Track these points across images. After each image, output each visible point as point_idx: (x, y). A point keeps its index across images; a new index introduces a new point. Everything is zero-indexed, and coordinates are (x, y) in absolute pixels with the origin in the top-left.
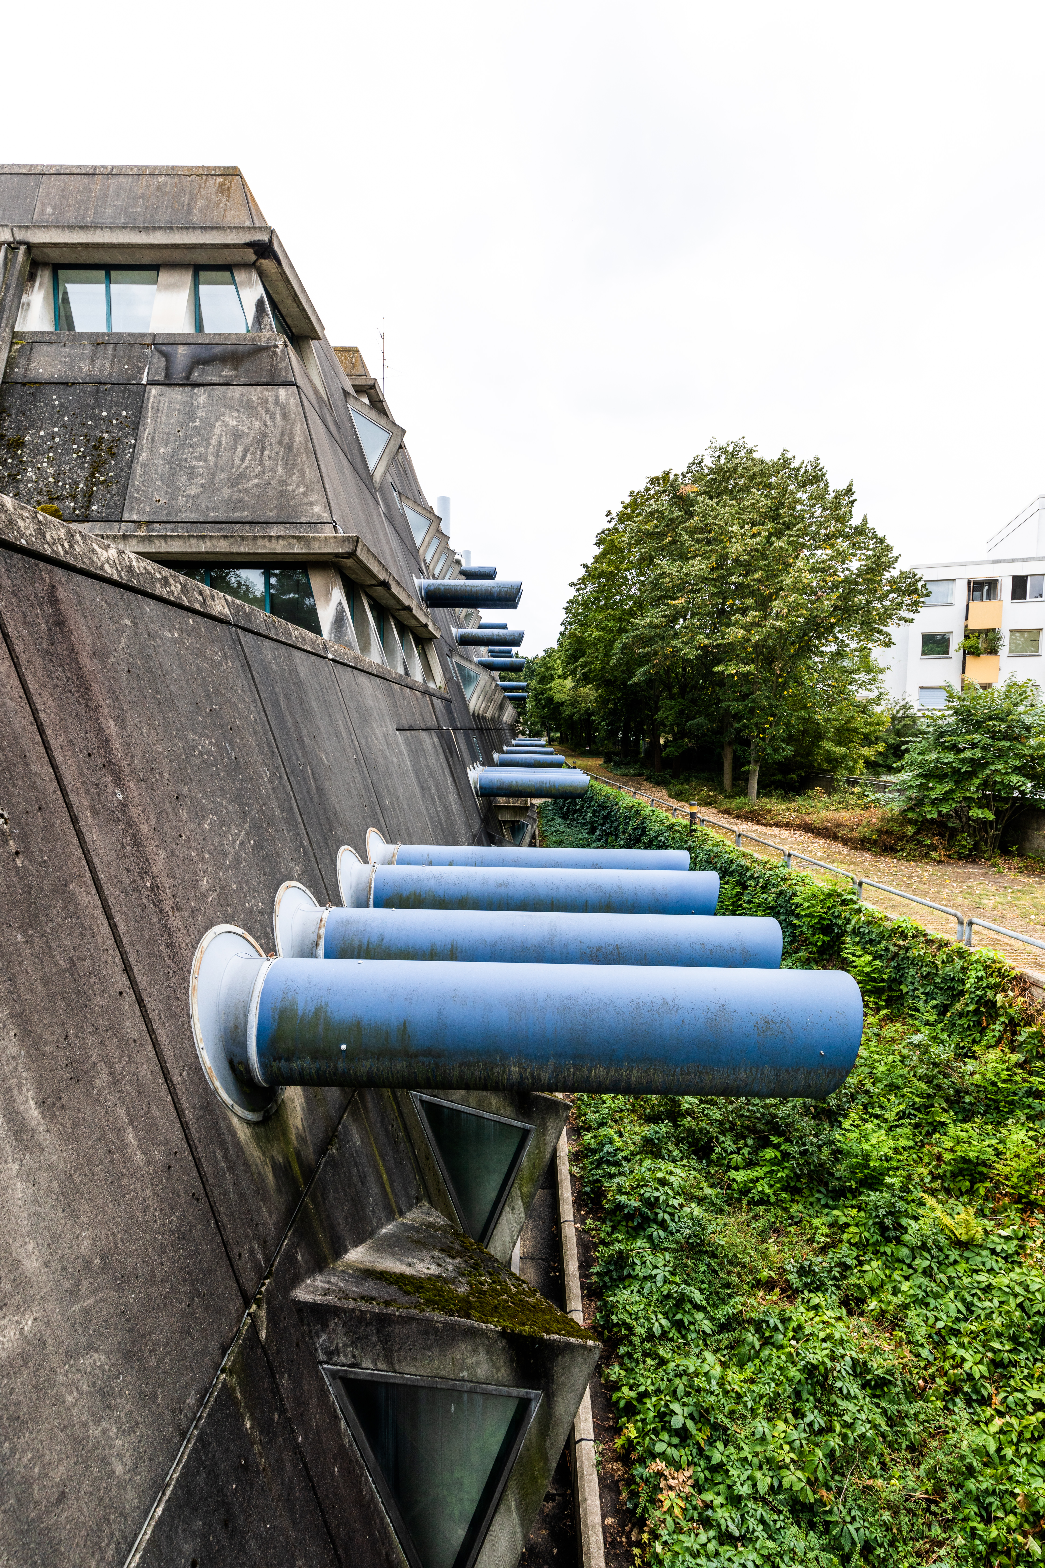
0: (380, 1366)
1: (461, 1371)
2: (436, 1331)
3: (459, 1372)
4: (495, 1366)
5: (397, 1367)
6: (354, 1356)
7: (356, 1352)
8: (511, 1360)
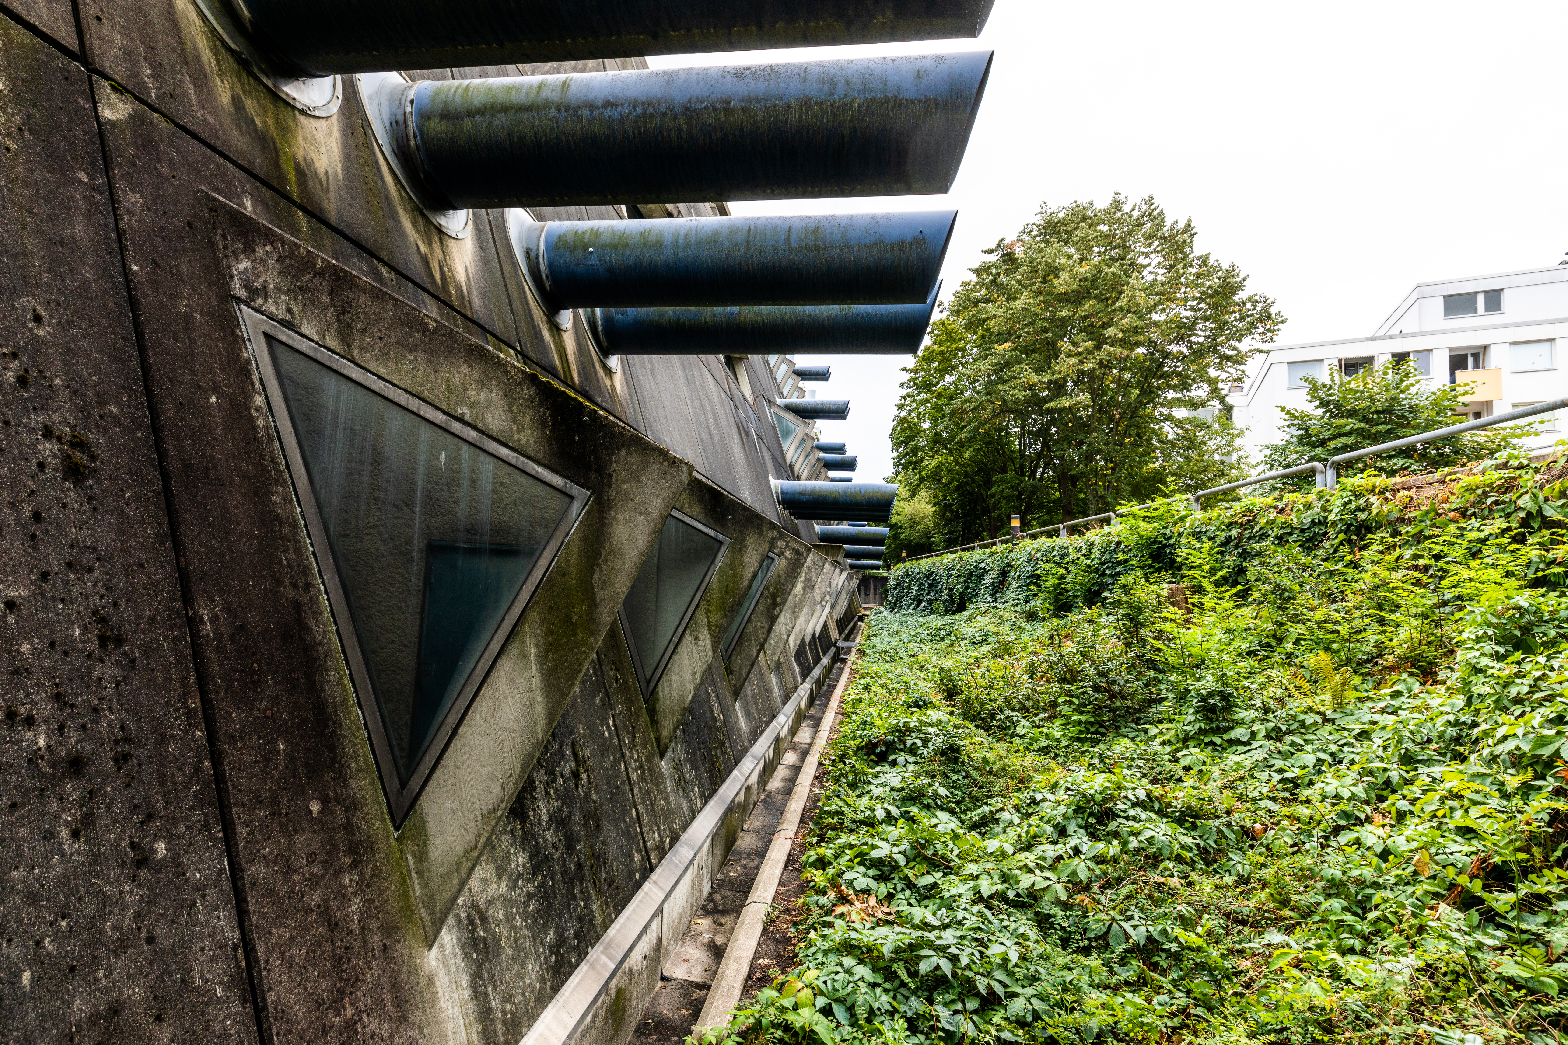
0: (330, 342)
1: (460, 403)
2: (425, 329)
3: (457, 404)
4: (515, 420)
5: (357, 355)
6: (289, 311)
7: (293, 305)
8: (543, 423)
